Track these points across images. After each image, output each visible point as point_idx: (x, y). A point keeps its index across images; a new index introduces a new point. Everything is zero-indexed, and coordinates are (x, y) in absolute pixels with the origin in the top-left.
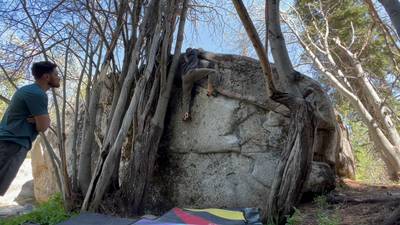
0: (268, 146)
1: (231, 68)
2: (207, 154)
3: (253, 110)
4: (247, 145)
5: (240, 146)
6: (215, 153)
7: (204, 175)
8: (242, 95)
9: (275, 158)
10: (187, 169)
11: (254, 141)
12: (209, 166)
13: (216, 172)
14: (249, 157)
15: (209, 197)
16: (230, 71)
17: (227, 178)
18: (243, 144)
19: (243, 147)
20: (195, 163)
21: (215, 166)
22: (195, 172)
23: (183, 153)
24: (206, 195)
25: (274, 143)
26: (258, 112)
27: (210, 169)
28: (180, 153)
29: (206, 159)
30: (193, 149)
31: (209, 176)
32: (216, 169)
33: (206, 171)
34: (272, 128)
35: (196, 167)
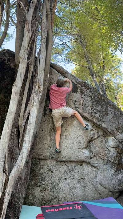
0: (108, 160)
1: (90, 97)
2: (64, 162)
6: (71, 162)
7: (61, 180)
8: (98, 122)
9: (111, 169)
10: (44, 174)
11: (100, 156)
12: (64, 172)
13: (70, 177)
14: (95, 167)
15: (65, 198)
16: (90, 99)
17: (78, 182)
18: (93, 157)
19: (92, 159)
20: (52, 169)
21: (70, 172)
22: (52, 177)
23: (42, 160)
24: (62, 196)
25: (112, 159)
26: (103, 136)
27: (66, 174)
28: (39, 159)
29: (62, 166)
30: (54, 156)
31: (64, 181)
32: (70, 175)
33: (62, 176)
34: (112, 148)
35: (53, 172)
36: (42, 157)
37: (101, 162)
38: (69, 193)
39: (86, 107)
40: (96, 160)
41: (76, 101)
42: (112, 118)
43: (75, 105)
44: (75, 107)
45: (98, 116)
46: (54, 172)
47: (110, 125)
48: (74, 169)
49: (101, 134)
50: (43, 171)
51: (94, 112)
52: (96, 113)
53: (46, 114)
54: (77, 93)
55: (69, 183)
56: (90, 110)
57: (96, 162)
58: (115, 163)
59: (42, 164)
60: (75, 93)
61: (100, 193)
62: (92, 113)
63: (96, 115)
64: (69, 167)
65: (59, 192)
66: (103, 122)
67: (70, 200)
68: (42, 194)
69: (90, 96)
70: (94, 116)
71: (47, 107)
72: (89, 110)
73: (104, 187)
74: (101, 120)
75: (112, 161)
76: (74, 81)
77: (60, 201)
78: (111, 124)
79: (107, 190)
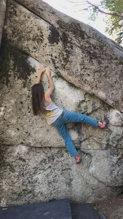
0: (107, 145)
1: (80, 48)
3: (98, 105)
4: (87, 142)
5: (81, 142)
6: (50, 148)
7: (36, 170)
8: (92, 89)
9: (112, 156)
10: (13, 163)
11: (95, 139)
12: (42, 161)
13: (50, 167)
14: (87, 154)
15: (42, 193)
16: (80, 51)
17: (62, 174)
18: (84, 141)
19: (83, 143)
20: (24, 158)
21: (49, 160)
22: (24, 167)
23: (9, 145)
24: (38, 191)
25: (114, 143)
26: (103, 108)
27: (44, 164)
28: (5, 145)
29: (39, 153)
30: (24, 142)
31: (42, 172)
32: (50, 164)
33: (39, 166)
34: (115, 127)
35: (25, 161)
36: (8, 143)
37: (96, 146)
38: (48, 187)
39: (72, 66)
40: (89, 144)
41: (56, 57)
42: (115, 82)
43: (55, 64)
44: (55, 68)
45: (93, 80)
46: (27, 161)
47: (113, 94)
48: (55, 157)
49: (98, 107)
50: (11, 160)
51: (86, 73)
52: (89, 75)
53: (9, 81)
54: (57, 44)
55: (48, 175)
56: (79, 70)
57: (89, 147)
58: (120, 147)
59: (9, 150)
60: (55, 44)
61: (94, 188)
62: (82, 75)
63: (88, 78)
64: (48, 155)
65: (34, 186)
66: (100, 88)
67: (49, 196)
68: (11, 188)
69: (80, 46)
70: (86, 80)
71: (10, 70)
72: (77, 70)
73: (100, 180)
74: (96, 87)
75: (114, 145)
76: (53, 22)
77: (36, 196)
78: (113, 92)
79: (103, 185)
